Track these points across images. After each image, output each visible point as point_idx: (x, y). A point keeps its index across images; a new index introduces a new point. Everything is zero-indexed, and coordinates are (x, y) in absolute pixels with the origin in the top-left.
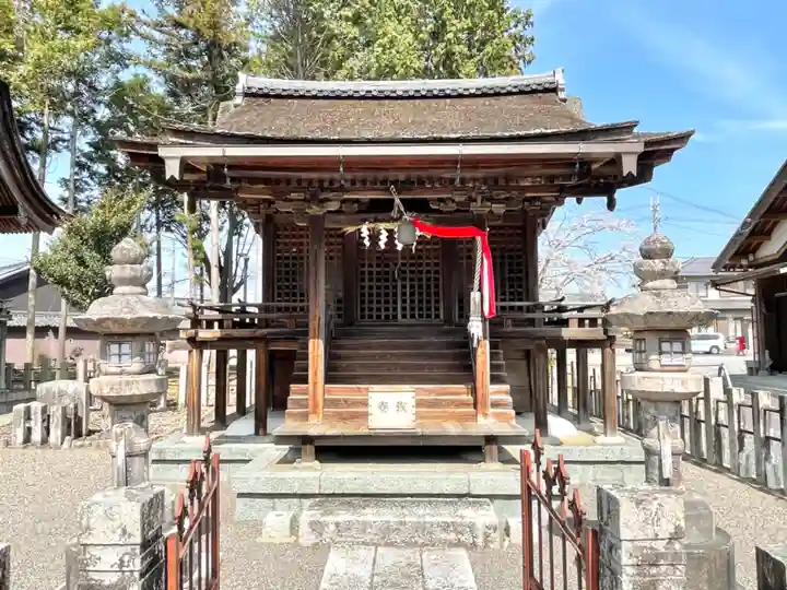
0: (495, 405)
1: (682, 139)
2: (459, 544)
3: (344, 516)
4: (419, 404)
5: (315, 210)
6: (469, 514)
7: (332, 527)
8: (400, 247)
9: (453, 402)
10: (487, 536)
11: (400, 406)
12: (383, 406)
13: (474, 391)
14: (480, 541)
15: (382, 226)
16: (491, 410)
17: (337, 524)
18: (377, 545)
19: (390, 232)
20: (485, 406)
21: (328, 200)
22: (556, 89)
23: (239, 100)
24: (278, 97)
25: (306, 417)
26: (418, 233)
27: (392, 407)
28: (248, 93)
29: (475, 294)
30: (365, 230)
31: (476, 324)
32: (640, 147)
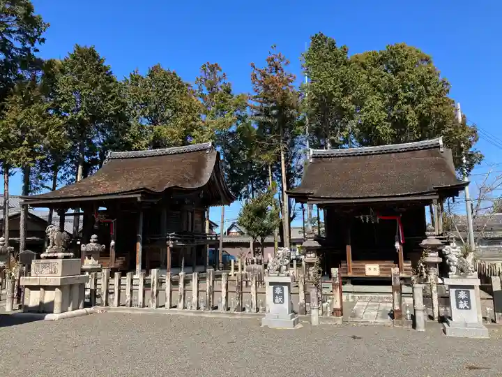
0: (405, 270)
3: (360, 295)
4: (381, 269)
7: (357, 298)
8: (373, 222)
11: (375, 269)
12: (370, 269)
15: (367, 216)
17: (359, 297)
19: (370, 218)
20: (403, 271)
22: (439, 147)
23: (311, 161)
24: (325, 157)
25: (347, 273)
26: (378, 219)
27: (372, 269)
28: (315, 157)
29: (397, 236)
30: (362, 217)
31: (397, 245)
32: (437, 197)
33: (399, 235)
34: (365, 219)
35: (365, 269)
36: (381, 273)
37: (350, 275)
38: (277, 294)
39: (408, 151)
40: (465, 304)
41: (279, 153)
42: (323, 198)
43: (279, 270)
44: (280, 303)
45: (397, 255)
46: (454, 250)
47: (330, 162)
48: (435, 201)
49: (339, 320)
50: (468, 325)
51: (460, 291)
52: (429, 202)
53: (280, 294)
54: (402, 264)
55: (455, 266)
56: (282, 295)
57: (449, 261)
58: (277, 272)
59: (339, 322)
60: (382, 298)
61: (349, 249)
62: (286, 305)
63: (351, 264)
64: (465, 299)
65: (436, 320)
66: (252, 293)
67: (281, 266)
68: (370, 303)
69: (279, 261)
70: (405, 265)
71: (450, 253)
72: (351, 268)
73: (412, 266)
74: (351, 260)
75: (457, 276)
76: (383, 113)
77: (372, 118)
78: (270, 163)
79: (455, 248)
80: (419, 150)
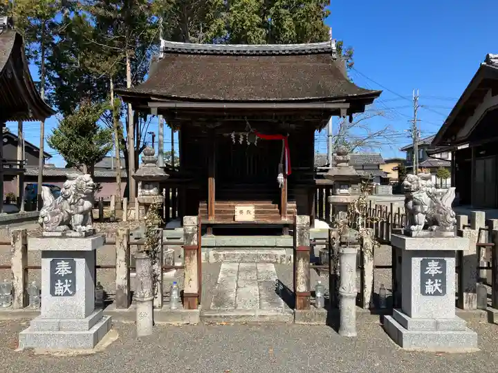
0: (289, 213)
1: (378, 94)
2: (271, 262)
3: (226, 252)
4: (256, 212)
5: (211, 126)
6: (275, 252)
7: (222, 256)
8: (249, 144)
9: (271, 211)
10: (281, 259)
11: (248, 212)
12: (241, 212)
13: (280, 208)
14: (279, 261)
15: (241, 134)
16: (287, 215)
17: (224, 255)
18: (239, 262)
19: (245, 137)
20: (285, 213)
21: (217, 121)
22: (331, 52)
23: (162, 55)
24: (183, 53)
25: (207, 218)
26: (257, 138)
27: (245, 212)
28: (166, 51)
29: (281, 165)
30: (233, 136)
31: (281, 177)
32: (348, 105)
33: (284, 163)
34: (237, 138)
35: (234, 212)
36: (256, 217)
37: (212, 220)
38: (60, 277)
39: (293, 54)
40: (437, 285)
41: (123, 61)
42: (175, 98)
43: (67, 223)
44: (67, 294)
45: (279, 191)
46: (423, 182)
47: (190, 59)
48: (344, 112)
49: (193, 316)
50: (441, 326)
51: (430, 261)
52: (337, 112)
53: (67, 276)
54: (285, 205)
55: (425, 213)
56: (72, 277)
57: (415, 204)
58: (63, 227)
59: (195, 320)
60: (257, 256)
61: (212, 182)
62: (80, 299)
63: (214, 205)
64: (437, 276)
65: (367, 306)
66: (14, 269)
67: (70, 215)
68: (242, 265)
69: (66, 204)
70: (289, 205)
71: (418, 189)
72: (214, 209)
73: (297, 207)
74: (214, 199)
75: (426, 233)
76: (257, 17)
77: (243, 21)
78: (112, 74)
79: (426, 179)
80: (307, 54)
